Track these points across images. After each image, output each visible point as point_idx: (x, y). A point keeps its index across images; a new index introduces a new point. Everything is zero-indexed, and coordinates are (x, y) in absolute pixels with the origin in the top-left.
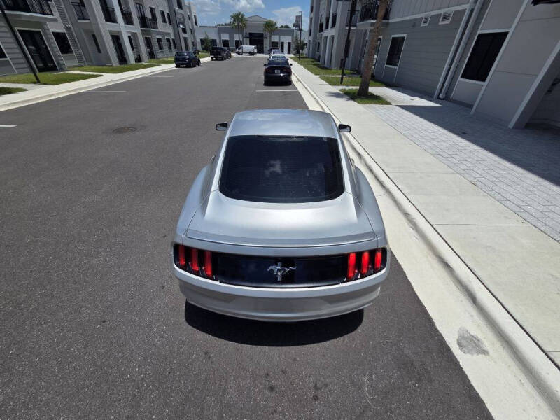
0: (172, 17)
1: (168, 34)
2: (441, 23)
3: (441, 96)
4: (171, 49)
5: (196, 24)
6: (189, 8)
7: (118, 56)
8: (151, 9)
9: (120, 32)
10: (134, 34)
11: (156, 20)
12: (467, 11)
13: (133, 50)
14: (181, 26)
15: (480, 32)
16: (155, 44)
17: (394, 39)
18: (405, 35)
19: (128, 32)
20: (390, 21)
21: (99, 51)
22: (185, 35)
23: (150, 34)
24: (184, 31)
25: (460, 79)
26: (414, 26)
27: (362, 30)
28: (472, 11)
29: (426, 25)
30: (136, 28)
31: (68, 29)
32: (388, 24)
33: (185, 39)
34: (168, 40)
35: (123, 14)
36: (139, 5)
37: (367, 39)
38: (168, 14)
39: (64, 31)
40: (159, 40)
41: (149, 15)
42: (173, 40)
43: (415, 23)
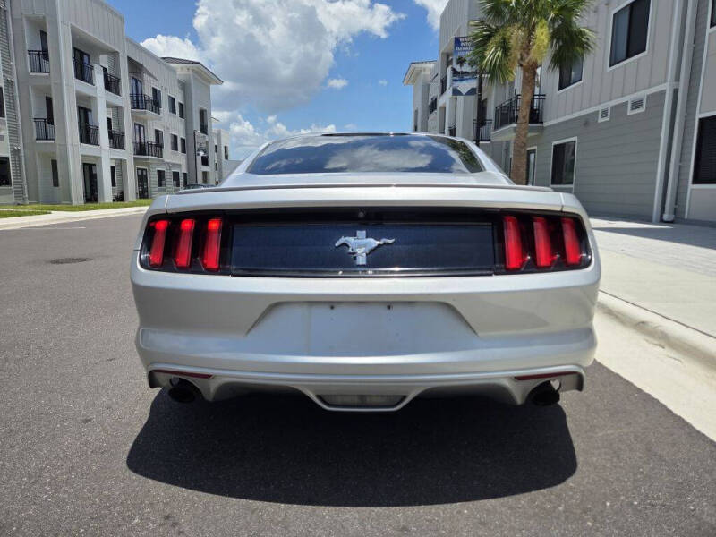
0: (190, 145)
1: (179, 166)
2: (630, 113)
3: (666, 217)
4: (178, 185)
5: (226, 157)
6: (219, 136)
7: (86, 192)
8: (157, 132)
9: (99, 158)
10: (121, 162)
11: (162, 147)
12: (667, 92)
13: (114, 184)
14: (202, 153)
15: (699, 116)
16: (153, 179)
17: (556, 147)
18: (575, 138)
19: (111, 159)
20: (545, 124)
21: (56, 184)
22: (205, 168)
23: (148, 164)
24: (205, 161)
25: (691, 186)
26: (586, 124)
27: (501, 142)
28: (676, 92)
29: (607, 119)
30: (128, 154)
31: (16, 152)
32: (543, 128)
33: (205, 174)
34: (176, 175)
35: (111, 136)
36: (140, 126)
37: (511, 156)
38: (183, 140)
39: (8, 154)
40: (161, 175)
41: (151, 138)
42: (185, 174)
43: (587, 121)
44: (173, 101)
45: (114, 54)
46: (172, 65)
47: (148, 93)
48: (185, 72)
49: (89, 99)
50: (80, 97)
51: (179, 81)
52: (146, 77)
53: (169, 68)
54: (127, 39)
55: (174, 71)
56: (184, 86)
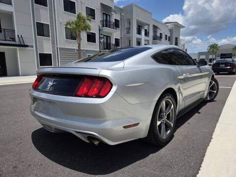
44: (166, 36)
45: (148, 25)
46: (167, 25)
47: (158, 35)
48: (172, 26)
49: (140, 39)
50: (137, 39)
51: (169, 29)
52: (158, 30)
53: (166, 26)
54: (153, 19)
55: (168, 26)
56: (171, 31)
